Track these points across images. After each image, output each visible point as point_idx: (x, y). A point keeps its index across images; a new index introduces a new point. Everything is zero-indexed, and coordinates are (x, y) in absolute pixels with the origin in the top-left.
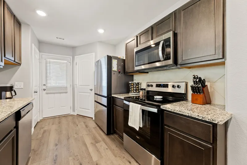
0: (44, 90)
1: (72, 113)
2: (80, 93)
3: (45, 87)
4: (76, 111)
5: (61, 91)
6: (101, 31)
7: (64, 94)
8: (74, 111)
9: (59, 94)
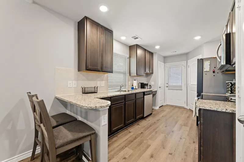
0: (167, 87)
1: (186, 107)
2: (191, 91)
3: (167, 85)
4: (188, 106)
5: (177, 88)
6: (198, 38)
7: (180, 91)
8: (187, 105)
9: (176, 91)
